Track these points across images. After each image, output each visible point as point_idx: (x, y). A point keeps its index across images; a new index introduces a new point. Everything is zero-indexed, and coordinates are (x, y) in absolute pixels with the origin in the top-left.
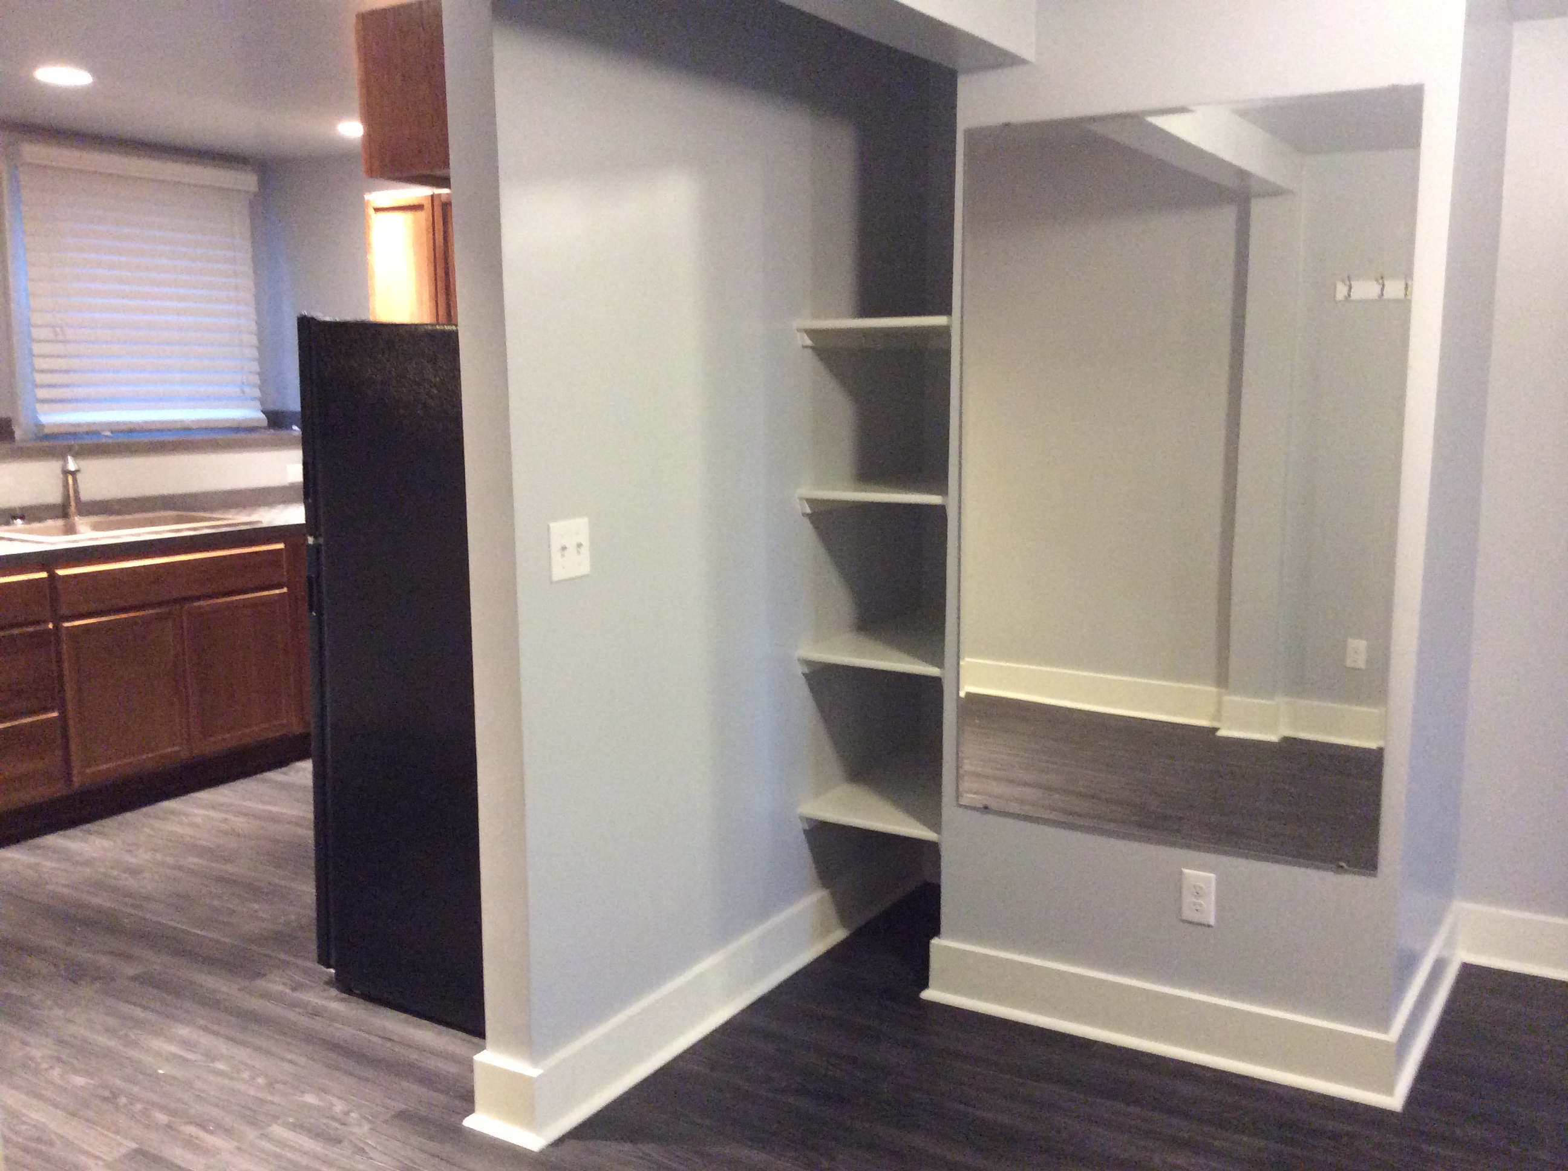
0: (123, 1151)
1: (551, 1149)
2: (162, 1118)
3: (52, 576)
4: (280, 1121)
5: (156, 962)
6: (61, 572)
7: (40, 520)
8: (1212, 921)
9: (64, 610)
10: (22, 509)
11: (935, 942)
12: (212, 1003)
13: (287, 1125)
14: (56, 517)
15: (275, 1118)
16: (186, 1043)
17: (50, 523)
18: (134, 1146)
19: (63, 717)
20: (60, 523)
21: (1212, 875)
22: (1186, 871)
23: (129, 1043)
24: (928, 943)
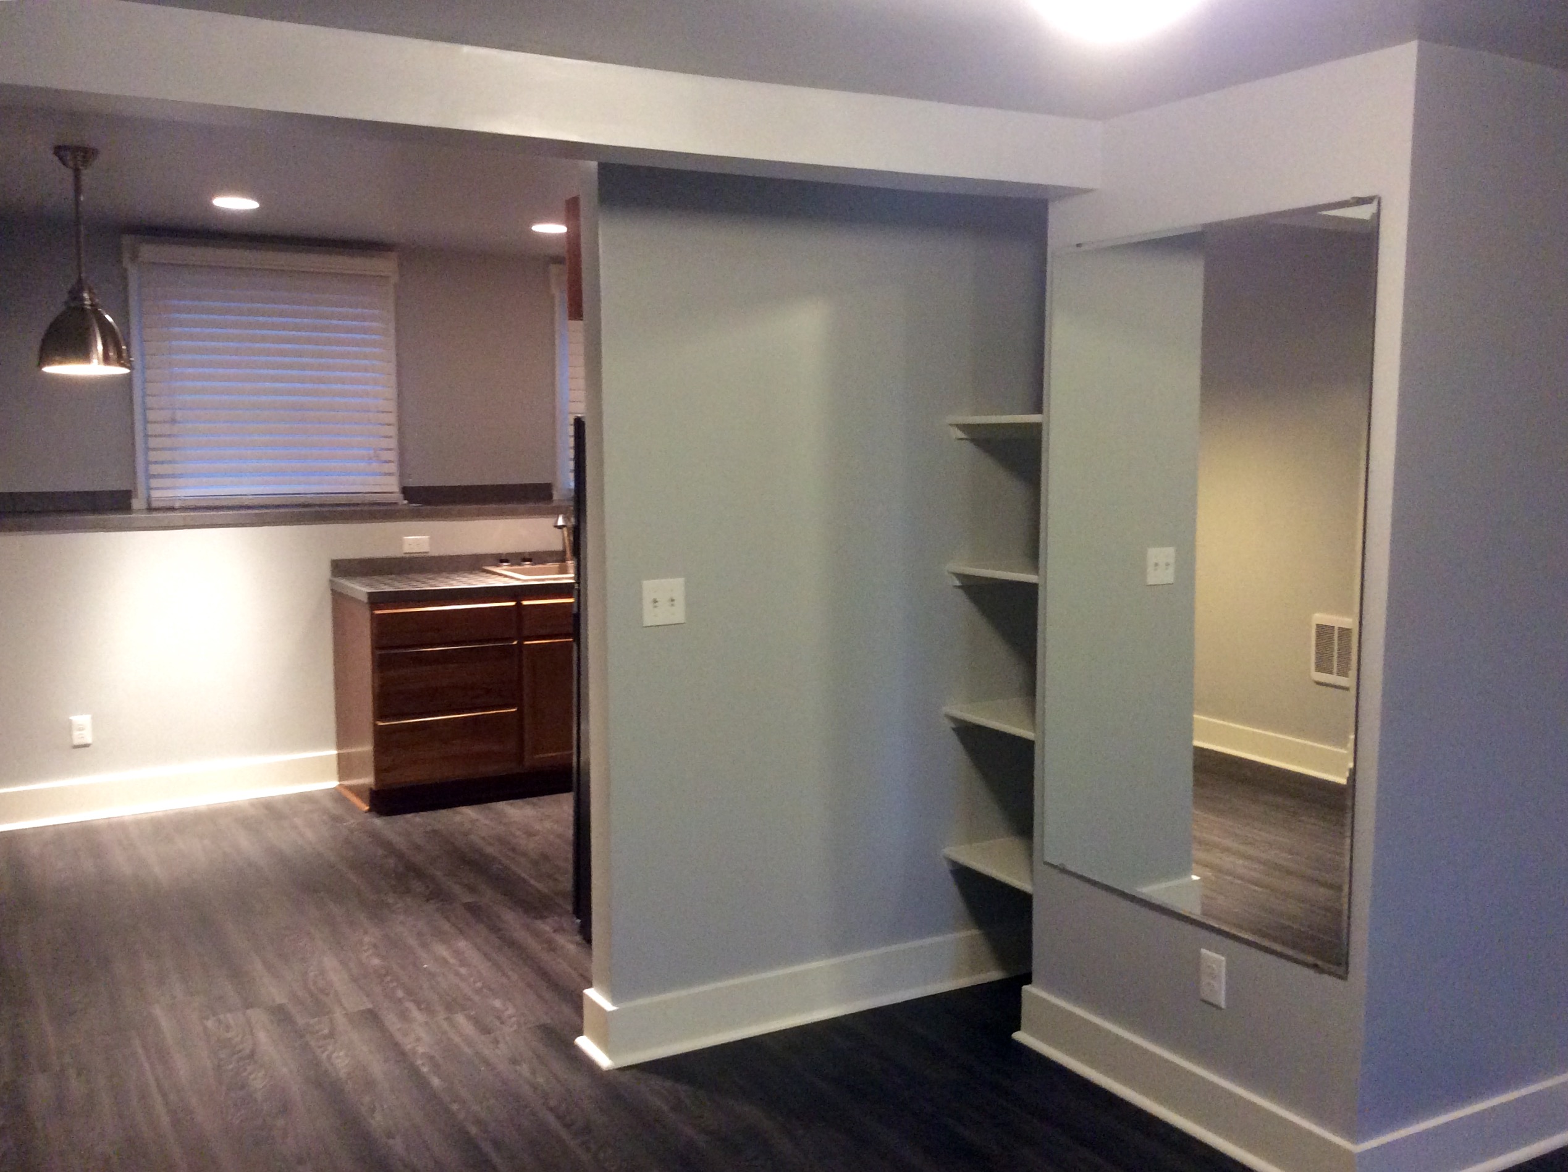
0: (362, 1008)
1: (617, 1072)
2: (400, 993)
3: (519, 605)
4: (465, 1012)
5: (488, 896)
6: (525, 603)
7: (544, 562)
8: (1223, 1005)
9: (526, 633)
10: (530, 553)
11: (1025, 988)
12: (496, 929)
13: (469, 1018)
14: (556, 561)
15: (463, 1008)
16: (457, 953)
17: (549, 565)
18: (370, 1006)
19: (520, 712)
20: (557, 565)
21: (1223, 958)
22: (1203, 951)
23: (424, 945)
24: (1020, 990)
